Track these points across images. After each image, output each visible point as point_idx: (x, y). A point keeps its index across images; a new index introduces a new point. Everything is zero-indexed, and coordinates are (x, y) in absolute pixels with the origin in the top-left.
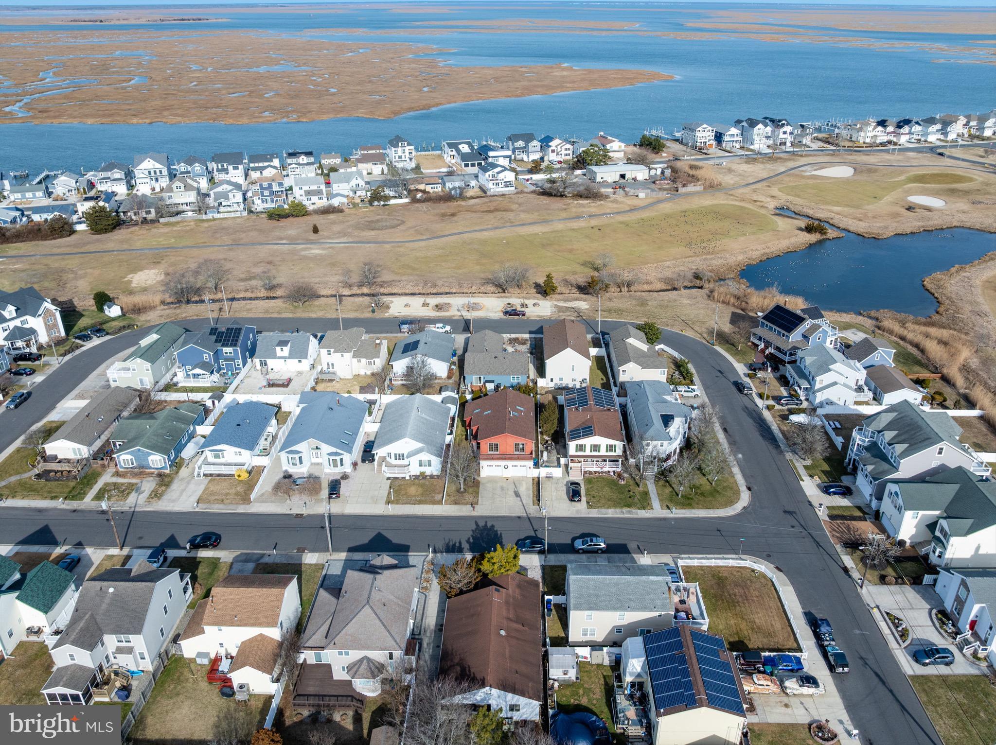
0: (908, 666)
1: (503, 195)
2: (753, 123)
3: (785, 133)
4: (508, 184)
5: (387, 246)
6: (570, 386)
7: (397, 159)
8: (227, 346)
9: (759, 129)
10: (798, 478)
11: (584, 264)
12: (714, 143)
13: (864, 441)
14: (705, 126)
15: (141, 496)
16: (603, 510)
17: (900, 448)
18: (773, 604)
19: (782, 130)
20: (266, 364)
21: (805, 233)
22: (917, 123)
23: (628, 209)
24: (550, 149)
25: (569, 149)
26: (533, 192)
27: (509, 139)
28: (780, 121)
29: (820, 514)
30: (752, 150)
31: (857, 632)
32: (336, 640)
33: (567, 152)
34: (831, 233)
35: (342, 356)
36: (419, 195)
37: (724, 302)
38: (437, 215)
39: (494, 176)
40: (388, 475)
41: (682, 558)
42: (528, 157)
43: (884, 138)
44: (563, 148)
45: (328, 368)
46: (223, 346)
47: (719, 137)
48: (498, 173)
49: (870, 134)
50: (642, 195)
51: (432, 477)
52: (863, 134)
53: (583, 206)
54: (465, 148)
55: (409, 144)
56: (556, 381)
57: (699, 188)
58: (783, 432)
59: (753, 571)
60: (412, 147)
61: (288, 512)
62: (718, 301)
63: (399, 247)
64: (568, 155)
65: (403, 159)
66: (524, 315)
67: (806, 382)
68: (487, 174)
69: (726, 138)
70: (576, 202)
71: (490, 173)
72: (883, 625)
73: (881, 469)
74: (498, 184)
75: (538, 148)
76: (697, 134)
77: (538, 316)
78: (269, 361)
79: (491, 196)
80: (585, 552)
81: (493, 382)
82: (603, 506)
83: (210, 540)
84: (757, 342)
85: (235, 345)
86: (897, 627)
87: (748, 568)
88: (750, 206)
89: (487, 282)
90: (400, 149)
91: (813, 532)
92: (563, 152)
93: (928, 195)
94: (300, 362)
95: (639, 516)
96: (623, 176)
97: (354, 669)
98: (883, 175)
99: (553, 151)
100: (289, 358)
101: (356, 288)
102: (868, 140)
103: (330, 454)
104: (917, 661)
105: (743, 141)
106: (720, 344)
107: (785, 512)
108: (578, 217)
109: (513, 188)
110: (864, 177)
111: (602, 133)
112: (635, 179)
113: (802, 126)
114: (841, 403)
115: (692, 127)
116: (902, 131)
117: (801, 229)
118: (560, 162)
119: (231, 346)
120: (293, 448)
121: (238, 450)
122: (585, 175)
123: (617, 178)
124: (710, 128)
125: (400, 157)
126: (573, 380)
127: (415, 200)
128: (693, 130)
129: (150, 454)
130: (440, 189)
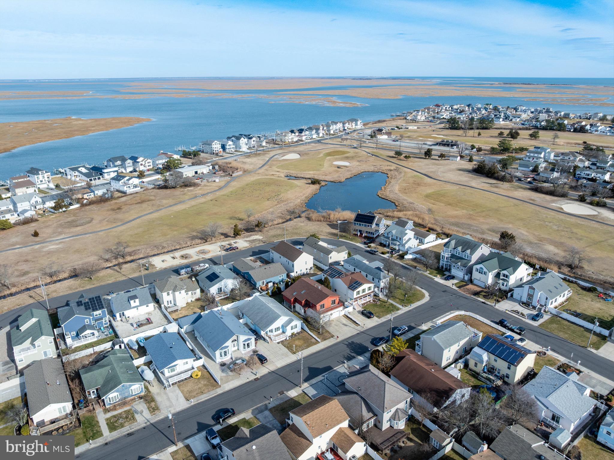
0: (535, 324)
1: (137, 193)
2: (238, 138)
3: (254, 141)
4: (135, 186)
5: (101, 233)
6: (305, 273)
7: (39, 183)
8: (97, 310)
9: (242, 140)
10: (433, 279)
11: (231, 218)
12: (222, 150)
13: (449, 255)
14: (216, 142)
15: (144, 414)
16: (386, 317)
17: (468, 251)
18: (480, 323)
19: (252, 140)
20: (123, 315)
21: (311, 185)
22: (306, 130)
23: (217, 188)
24: (140, 163)
25: (150, 162)
26: (153, 188)
27: (110, 160)
28: (249, 135)
29: (454, 288)
30: (241, 152)
31: (511, 320)
32: (385, 406)
33: (149, 164)
34: (323, 183)
35: (180, 293)
36: (85, 201)
37: (318, 221)
38: (108, 210)
39: (124, 182)
40: (278, 341)
41: (438, 320)
42: (126, 170)
43: (296, 139)
44: (147, 162)
45: (168, 304)
46: (94, 310)
47: (223, 147)
48: (128, 180)
49: (290, 138)
50: (217, 180)
51: (298, 333)
52: (287, 138)
53: (191, 191)
54: (84, 170)
55: (46, 172)
56: (299, 272)
57: (240, 173)
58: (405, 264)
59: (460, 315)
60: (49, 174)
61: (248, 380)
62: (316, 221)
63: (111, 232)
64: (150, 166)
65: (44, 182)
66: (237, 248)
67: (397, 242)
68: (121, 182)
69: (227, 147)
70: (186, 189)
71: (123, 181)
72: (513, 314)
73: (464, 263)
74: (129, 187)
75: (131, 164)
76: (213, 146)
77: (244, 247)
78: (126, 312)
79: (129, 195)
80: (401, 334)
81: (271, 282)
82: (383, 316)
83: (228, 412)
84: (356, 233)
85: (103, 308)
86: (519, 313)
87: (458, 315)
88: (272, 177)
89: (193, 238)
90: (40, 176)
91: (458, 294)
92: (147, 165)
93: (339, 161)
94: (147, 306)
95: (401, 313)
96: (196, 173)
97: (397, 417)
98: (313, 155)
99: (141, 165)
100: (140, 305)
101: (114, 260)
102: (290, 141)
103: (245, 341)
104: (535, 320)
105: (236, 148)
106: (341, 238)
107: (443, 292)
108: (196, 197)
109: (139, 188)
110: (305, 157)
111: (162, 152)
112: (203, 173)
113: (259, 137)
114: (413, 247)
115: (209, 143)
116: (302, 134)
117: (309, 184)
118: (148, 170)
119: (100, 309)
120: (223, 346)
121: (185, 361)
122: (171, 175)
123: (194, 174)
124: (218, 143)
125: (41, 181)
126: (306, 269)
127: (83, 205)
128: (210, 144)
129: (131, 386)
130: (93, 196)
